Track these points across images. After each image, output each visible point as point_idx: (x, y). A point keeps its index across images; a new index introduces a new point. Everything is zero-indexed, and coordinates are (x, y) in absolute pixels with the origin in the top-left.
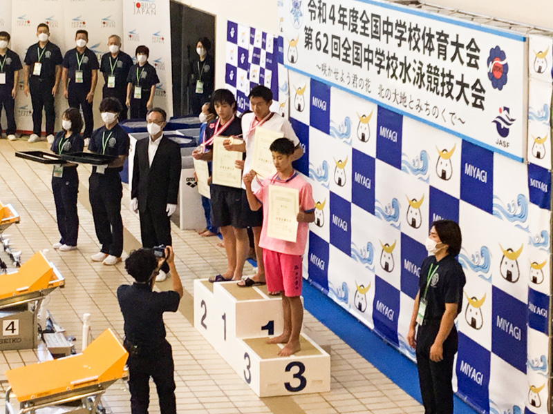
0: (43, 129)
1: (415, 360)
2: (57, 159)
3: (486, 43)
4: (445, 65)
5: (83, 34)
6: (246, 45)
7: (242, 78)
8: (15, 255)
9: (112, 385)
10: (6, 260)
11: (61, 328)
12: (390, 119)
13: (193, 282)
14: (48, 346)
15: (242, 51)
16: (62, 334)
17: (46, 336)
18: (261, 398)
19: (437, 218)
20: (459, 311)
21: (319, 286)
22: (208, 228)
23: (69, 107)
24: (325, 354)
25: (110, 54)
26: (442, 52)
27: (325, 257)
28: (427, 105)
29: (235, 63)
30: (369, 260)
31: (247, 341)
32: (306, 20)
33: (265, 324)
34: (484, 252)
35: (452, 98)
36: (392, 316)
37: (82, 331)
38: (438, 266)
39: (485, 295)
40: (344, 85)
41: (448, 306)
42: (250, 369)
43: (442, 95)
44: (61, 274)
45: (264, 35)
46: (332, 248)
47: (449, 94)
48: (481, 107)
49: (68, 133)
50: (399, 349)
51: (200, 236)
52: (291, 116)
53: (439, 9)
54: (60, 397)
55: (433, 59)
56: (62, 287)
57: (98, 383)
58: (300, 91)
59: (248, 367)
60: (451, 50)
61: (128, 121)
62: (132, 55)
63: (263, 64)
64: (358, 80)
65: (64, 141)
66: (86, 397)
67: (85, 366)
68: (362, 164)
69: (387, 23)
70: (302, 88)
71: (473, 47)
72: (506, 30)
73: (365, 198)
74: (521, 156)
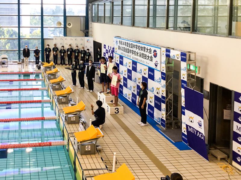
0: (70, 64)
3: (153, 49)
4: (145, 53)
5: (77, 46)
6: (107, 49)
8: (65, 87)
9: (82, 111)
10: (63, 87)
12: (134, 63)
13: (97, 92)
14: (71, 104)
15: (107, 50)
16: (73, 101)
17: (70, 102)
18: (110, 114)
20: (147, 99)
21: (121, 94)
23: (75, 60)
24: (122, 107)
25: (82, 50)
26: (144, 51)
27: (122, 89)
28: (141, 60)
29: (105, 52)
30: (131, 89)
31: (108, 104)
32: (119, 44)
33: (111, 100)
34: (153, 88)
37: (77, 101)
38: (142, 91)
39: (153, 96)
40: (126, 56)
41: (145, 98)
43: (144, 59)
44: (73, 90)
45: (111, 47)
46: (124, 87)
47: (146, 58)
48: (152, 61)
49: (75, 64)
50: (136, 106)
51: (99, 84)
53: (144, 43)
54: (73, 113)
55: (143, 52)
56: (73, 93)
57: (80, 110)
58: (118, 58)
59: (108, 108)
60: (146, 50)
62: (86, 51)
63: (111, 53)
64: (128, 56)
65: (74, 66)
66: (77, 113)
67: (77, 107)
68: (129, 71)
69: (134, 45)
71: (150, 50)
72: (157, 47)
73: (130, 77)
74: (160, 70)
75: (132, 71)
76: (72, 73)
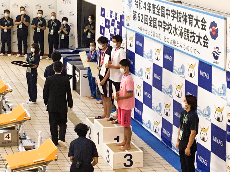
1: (179, 154)
2: (29, 65)
3: (209, 20)
4: (192, 29)
6: (109, 18)
7: (107, 32)
8: (10, 105)
9: (51, 163)
10: (6, 107)
11: (29, 137)
12: (169, 51)
13: (85, 119)
14: (24, 145)
15: (107, 20)
16: (29, 140)
17: (23, 141)
18: (113, 169)
19: (188, 94)
21: (138, 122)
22: (92, 95)
23: (34, 43)
24: (141, 151)
25: (51, 20)
26: (191, 23)
27: (141, 109)
28: (184, 45)
29: (104, 25)
30: (160, 111)
31: (108, 145)
32: (134, 8)
33: (116, 137)
34: (208, 108)
35: (195, 43)
36: (169, 135)
37: (38, 139)
38: (187, 115)
39: (208, 127)
40: (149, 36)
42: (109, 157)
43: (191, 41)
44: (30, 114)
45: (116, 14)
46: (144, 105)
47: (193, 41)
48: (207, 47)
49: (33, 53)
50: (172, 149)
51: (88, 99)
52: (127, 49)
53: (189, 5)
54: (29, 167)
55: (187, 26)
56: (30, 119)
57: (44, 161)
58: (131, 38)
59: (108, 156)
60: (194, 22)
61: (59, 49)
63: (116, 26)
64: (155, 34)
65: (32, 57)
66: (39, 167)
67: (39, 154)
68: (157, 70)
69: (168, 10)
70: (132, 37)
71: (203, 21)
72: (217, 15)
73: (158, 84)
74: (223, 68)
75: (164, 69)
76: (28, 75)
